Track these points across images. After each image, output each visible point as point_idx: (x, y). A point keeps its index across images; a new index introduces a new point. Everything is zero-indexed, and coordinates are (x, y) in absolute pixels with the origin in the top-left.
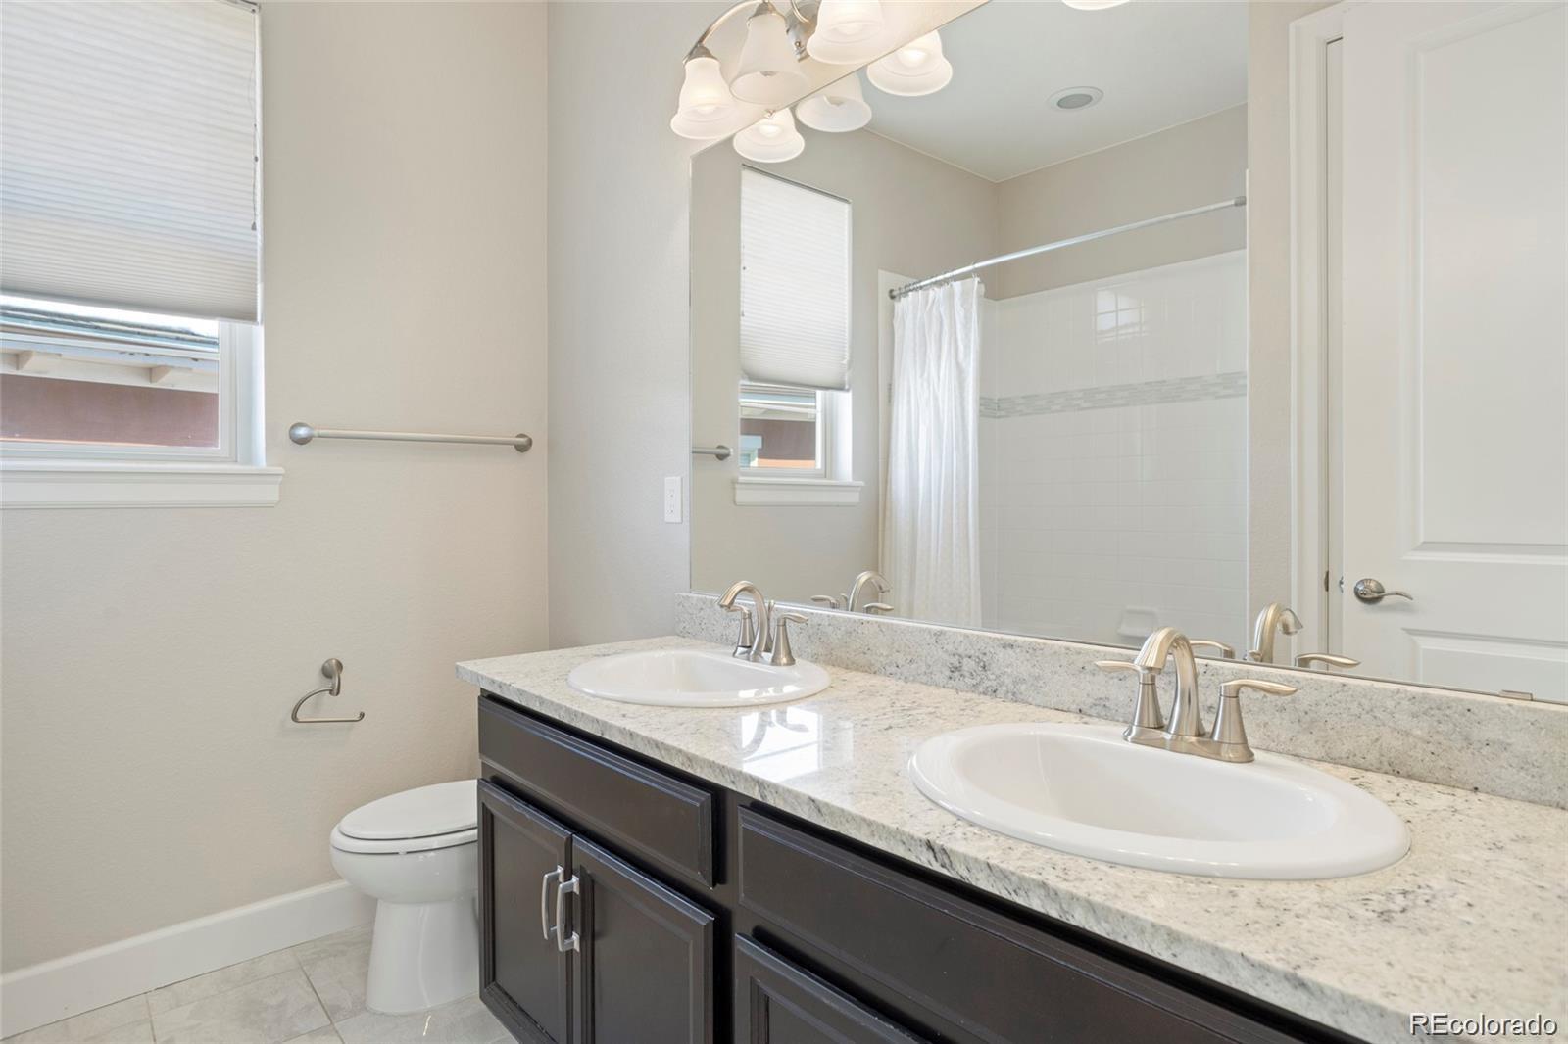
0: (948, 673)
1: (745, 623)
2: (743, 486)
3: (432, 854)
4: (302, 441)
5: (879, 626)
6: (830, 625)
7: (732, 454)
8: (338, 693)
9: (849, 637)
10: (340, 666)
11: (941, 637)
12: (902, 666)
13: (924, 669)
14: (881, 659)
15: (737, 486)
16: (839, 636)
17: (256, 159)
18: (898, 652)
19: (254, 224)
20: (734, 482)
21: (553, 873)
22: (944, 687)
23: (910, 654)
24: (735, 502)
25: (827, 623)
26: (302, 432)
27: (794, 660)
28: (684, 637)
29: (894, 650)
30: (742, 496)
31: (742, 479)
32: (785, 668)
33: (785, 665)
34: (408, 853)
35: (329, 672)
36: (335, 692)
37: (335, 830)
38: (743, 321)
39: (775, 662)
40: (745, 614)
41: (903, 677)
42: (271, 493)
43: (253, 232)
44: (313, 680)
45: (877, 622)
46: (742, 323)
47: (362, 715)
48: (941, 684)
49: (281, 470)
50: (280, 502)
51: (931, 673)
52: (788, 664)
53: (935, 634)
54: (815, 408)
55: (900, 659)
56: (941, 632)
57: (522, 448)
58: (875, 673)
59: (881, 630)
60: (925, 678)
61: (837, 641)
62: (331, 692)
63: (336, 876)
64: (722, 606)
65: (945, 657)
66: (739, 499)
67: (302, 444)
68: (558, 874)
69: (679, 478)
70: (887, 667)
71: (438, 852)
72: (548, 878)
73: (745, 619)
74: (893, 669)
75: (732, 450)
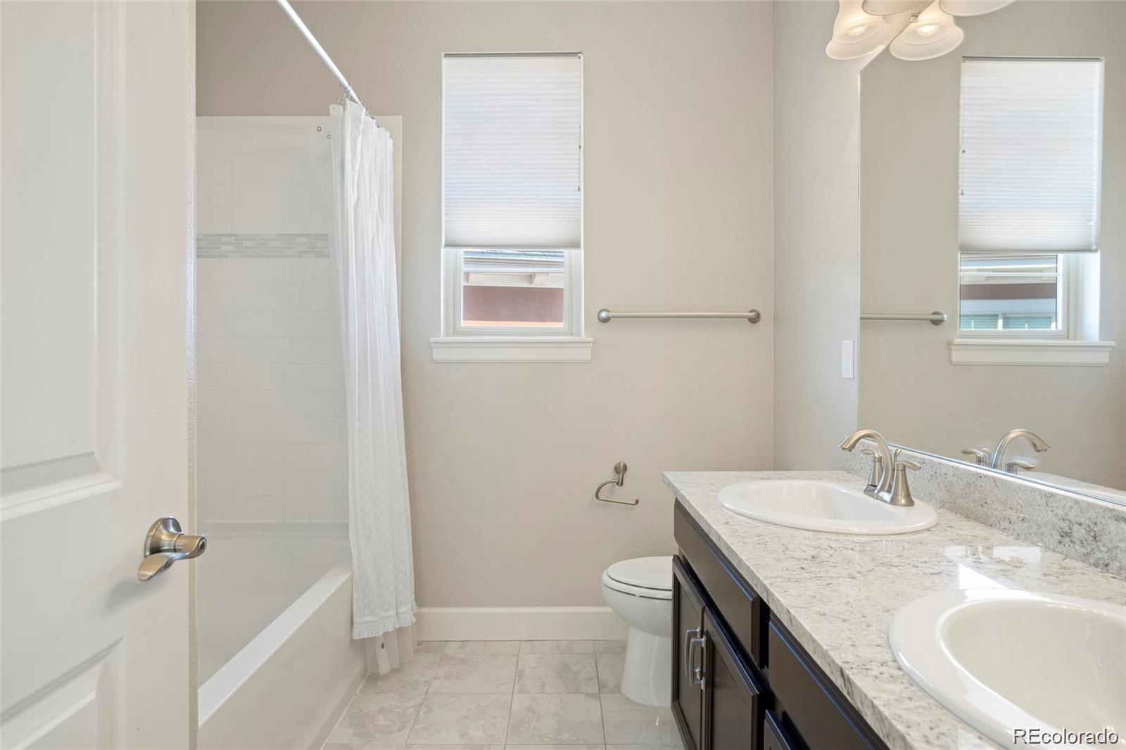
0: (1058, 537)
1: (875, 465)
2: (958, 347)
3: (657, 601)
4: (606, 320)
5: (995, 482)
6: (954, 475)
7: (945, 319)
8: (622, 485)
9: (970, 488)
10: (625, 468)
11: (1051, 500)
12: (1015, 523)
13: (1034, 528)
14: (996, 513)
15: (953, 347)
16: (962, 487)
17: (580, 147)
18: (1010, 508)
19: (579, 188)
20: (950, 344)
21: (693, 630)
22: (1054, 550)
23: (1022, 512)
24: (951, 362)
25: (952, 474)
26: (604, 315)
27: (913, 502)
28: (850, 473)
29: (1007, 507)
30: (957, 356)
31: (957, 341)
32: (904, 508)
33: (902, 505)
34: (641, 596)
35: (621, 470)
36: (620, 483)
37: (605, 573)
38: (962, 199)
39: (893, 501)
40: (875, 457)
41: (1015, 534)
42: (585, 354)
43: (579, 193)
44: (610, 475)
45: (993, 477)
46: (960, 201)
47: (637, 502)
48: (1052, 547)
49: (592, 340)
50: (591, 359)
51: (1042, 534)
52: (906, 505)
53: (1045, 495)
54: (1056, 271)
55: (1012, 514)
56: (1052, 495)
57: (755, 319)
58: (991, 526)
59: (996, 485)
60: (1035, 539)
61: (959, 491)
62: (618, 483)
63: (604, 604)
64: (843, 449)
65: (1056, 521)
66: (954, 359)
67: (605, 322)
68: (697, 632)
69: (851, 342)
70: (1001, 522)
71: (662, 601)
72: (689, 633)
73: (875, 462)
74: (1006, 525)
75: (945, 316)
